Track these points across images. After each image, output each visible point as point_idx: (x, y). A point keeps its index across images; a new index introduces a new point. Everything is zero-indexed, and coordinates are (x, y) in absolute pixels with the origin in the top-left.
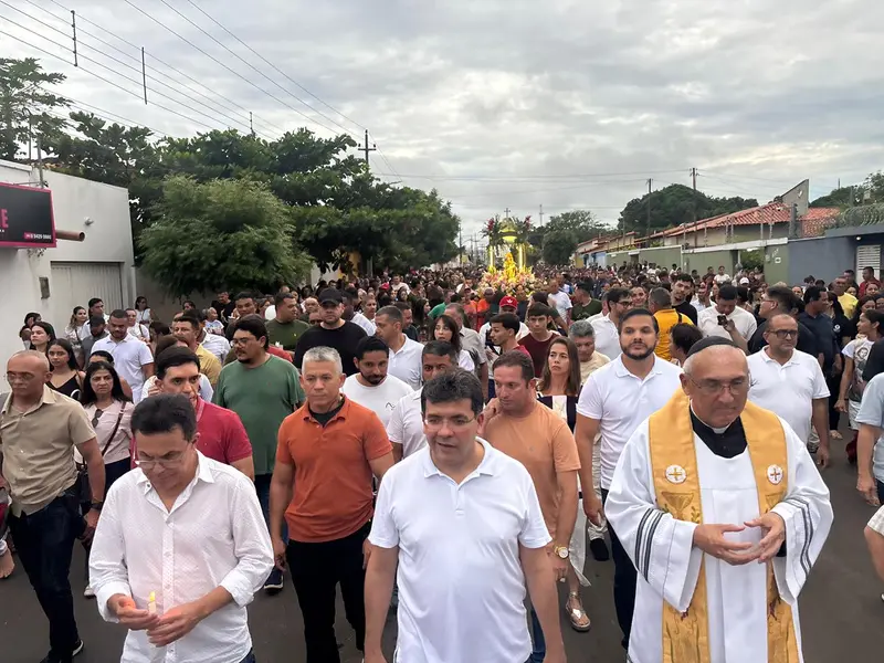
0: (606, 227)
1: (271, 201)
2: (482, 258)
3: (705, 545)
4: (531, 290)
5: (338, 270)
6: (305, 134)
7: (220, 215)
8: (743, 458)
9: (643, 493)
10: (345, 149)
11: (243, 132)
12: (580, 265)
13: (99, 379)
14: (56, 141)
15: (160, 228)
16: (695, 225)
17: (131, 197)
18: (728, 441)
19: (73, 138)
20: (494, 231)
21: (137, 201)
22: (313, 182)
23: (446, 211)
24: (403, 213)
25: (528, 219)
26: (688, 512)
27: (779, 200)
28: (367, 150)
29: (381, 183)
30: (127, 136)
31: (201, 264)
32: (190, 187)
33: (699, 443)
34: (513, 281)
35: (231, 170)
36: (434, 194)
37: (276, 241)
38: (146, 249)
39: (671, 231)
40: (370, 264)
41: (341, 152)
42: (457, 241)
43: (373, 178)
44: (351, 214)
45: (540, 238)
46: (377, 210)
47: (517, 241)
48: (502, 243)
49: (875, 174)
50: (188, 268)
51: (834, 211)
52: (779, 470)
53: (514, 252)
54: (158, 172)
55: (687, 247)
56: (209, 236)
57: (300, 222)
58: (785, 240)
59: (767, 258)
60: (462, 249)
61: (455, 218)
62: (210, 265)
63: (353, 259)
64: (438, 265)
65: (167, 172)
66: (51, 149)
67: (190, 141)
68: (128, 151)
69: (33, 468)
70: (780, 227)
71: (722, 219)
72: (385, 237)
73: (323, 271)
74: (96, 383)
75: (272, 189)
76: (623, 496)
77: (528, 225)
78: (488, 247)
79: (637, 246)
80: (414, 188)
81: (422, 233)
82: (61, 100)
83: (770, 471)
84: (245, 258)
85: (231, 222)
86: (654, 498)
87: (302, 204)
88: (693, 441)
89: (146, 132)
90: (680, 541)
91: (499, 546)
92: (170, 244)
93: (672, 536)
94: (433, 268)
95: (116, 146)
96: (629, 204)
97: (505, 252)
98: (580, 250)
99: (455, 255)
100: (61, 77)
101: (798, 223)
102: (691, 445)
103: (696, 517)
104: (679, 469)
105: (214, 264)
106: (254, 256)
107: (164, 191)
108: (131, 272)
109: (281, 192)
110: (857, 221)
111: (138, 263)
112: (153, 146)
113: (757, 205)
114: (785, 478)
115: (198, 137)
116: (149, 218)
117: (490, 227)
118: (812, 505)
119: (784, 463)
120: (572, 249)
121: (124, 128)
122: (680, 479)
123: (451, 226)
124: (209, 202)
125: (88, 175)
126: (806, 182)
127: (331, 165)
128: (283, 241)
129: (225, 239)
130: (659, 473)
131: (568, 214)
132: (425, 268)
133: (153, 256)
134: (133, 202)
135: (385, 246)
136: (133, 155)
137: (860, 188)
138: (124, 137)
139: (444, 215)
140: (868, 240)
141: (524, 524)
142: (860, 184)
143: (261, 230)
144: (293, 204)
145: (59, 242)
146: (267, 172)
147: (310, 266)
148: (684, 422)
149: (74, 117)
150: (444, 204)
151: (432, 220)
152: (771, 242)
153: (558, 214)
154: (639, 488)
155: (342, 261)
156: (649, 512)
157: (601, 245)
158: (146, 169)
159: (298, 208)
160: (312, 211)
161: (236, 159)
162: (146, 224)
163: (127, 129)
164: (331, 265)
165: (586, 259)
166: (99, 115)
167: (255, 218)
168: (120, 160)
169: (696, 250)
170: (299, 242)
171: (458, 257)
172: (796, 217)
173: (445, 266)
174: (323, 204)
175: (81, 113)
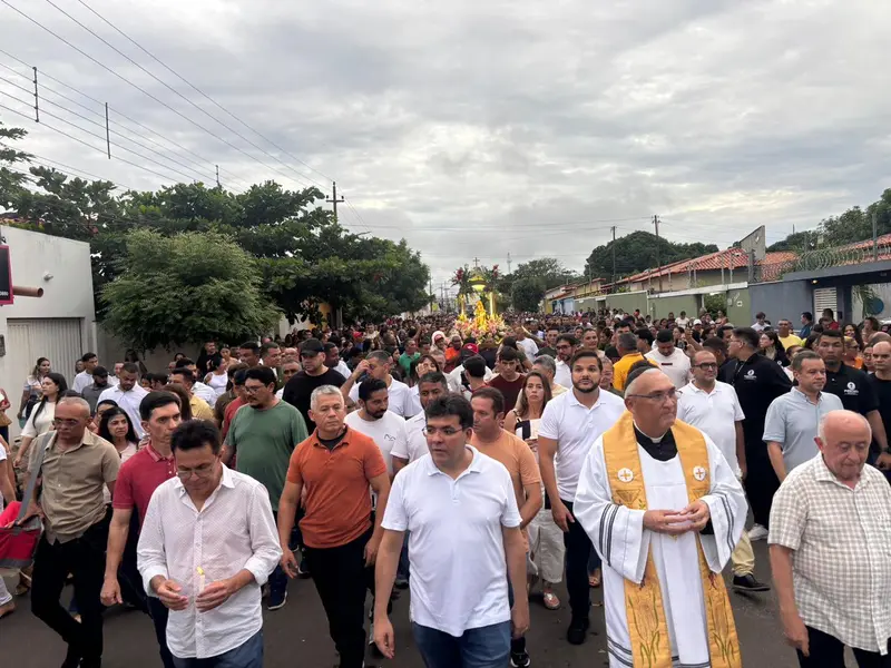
0: (573, 274)
1: (239, 255)
2: (452, 306)
3: (652, 526)
4: (500, 337)
5: (307, 321)
6: (272, 186)
7: (185, 269)
8: (675, 461)
9: (602, 493)
10: (312, 201)
11: (209, 185)
12: (549, 310)
13: (117, 423)
14: (16, 196)
15: (124, 282)
16: (659, 270)
17: (93, 251)
18: (663, 449)
19: (33, 193)
20: (463, 278)
21: (99, 255)
22: (280, 234)
23: (415, 260)
24: (371, 264)
25: (495, 267)
26: (637, 503)
27: (738, 245)
28: (335, 202)
29: (349, 234)
30: (88, 190)
31: (165, 317)
32: (154, 240)
33: (642, 451)
34: (483, 329)
35: (197, 223)
36: (403, 243)
37: (242, 293)
38: (108, 304)
39: (636, 276)
40: (340, 314)
41: (309, 203)
42: (427, 289)
43: (341, 230)
44: (320, 265)
45: (509, 285)
46: (346, 260)
47: (487, 290)
48: (471, 291)
49: (827, 219)
50: (153, 322)
51: (790, 256)
52: (702, 470)
53: (484, 301)
54: (123, 226)
55: (652, 292)
56: (174, 289)
57: (268, 273)
58: (745, 285)
59: (730, 301)
60: (432, 298)
61: (425, 267)
62: (175, 319)
63: (323, 309)
64: (408, 314)
65: (131, 226)
66: (10, 204)
67: (154, 195)
68: (90, 205)
69: (68, 500)
70: (740, 272)
71: (684, 265)
72: (355, 286)
73: (292, 322)
74: (115, 427)
75: (238, 242)
76: (587, 497)
77: (496, 274)
78: (458, 296)
79: (603, 292)
80: (382, 239)
81: (390, 283)
82: (22, 155)
83: (696, 470)
84: (211, 311)
85: (197, 275)
86: (610, 496)
87: (269, 255)
88: (637, 450)
89: (109, 186)
90: (634, 525)
91: (486, 525)
92: (133, 298)
93: (628, 521)
94: (403, 316)
95: (77, 200)
96: (594, 251)
97: (475, 300)
98: (548, 297)
99: (425, 304)
100: (22, 132)
101: (757, 268)
102: (635, 452)
103: (643, 506)
104: (628, 471)
105: (180, 317)
106: (220, 308)
107: (128, 245)
108: (91, 328)
109: (247, 244)
110: (812, 266)
111: (99, 318)
112: (116, 200)
113: (717, 250)
114: (707, 476)
115: (163, 190)
116: (111, 272)
117: (459, 277)
118: (729, 496)
119: (706, 465)
120: (540, 296)
121: (86, 182)
122: (629, 479)
123: (421, 275)
124: (174, 255)
125: (49, 230)
126: (761, 229)
127: (299, 217)
128: (251, 293)
129: (190, 292)
130: (613, 476)
131: (535, 262)
132: (396, 317)
133: (116, 310)
134: (94, 256)
135: (355, 296)
136: (95, 209)
137: (814, 234)
138: (85, 191)
139: (412, 264)
140: (824, 283)
141: (504, 508)
142: (813, 229)
143: (226, 283)
144: (261, 256)
145: (17, 298)
146: (234, 224)
147: (278, 318)
148: (630, 435)
149: (34, 171)
150: (414, 253)
151: (402, 269)
152: (733, 286)
153: (526, 262)
154: (598, 489)
155: (311, 312)
156: (609, 506)
157: (568, 292)
158: (109, 222)
159: (265, 260)
160: (279, 262)
161: (201, 211)
162: (108, 279)
163: (90, 183)
164: (299, 316)
165: (554, 305)
166: (60, 169)
167: (221, 271)
168: (82, 214)
169: (662, 295)
170: (266, 293)
171: (429, 305)
172: (754, 261)
173: (416, 314)
174: (291, 255)
175: (42, 168)
